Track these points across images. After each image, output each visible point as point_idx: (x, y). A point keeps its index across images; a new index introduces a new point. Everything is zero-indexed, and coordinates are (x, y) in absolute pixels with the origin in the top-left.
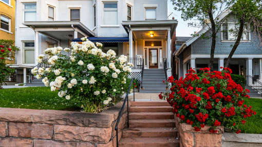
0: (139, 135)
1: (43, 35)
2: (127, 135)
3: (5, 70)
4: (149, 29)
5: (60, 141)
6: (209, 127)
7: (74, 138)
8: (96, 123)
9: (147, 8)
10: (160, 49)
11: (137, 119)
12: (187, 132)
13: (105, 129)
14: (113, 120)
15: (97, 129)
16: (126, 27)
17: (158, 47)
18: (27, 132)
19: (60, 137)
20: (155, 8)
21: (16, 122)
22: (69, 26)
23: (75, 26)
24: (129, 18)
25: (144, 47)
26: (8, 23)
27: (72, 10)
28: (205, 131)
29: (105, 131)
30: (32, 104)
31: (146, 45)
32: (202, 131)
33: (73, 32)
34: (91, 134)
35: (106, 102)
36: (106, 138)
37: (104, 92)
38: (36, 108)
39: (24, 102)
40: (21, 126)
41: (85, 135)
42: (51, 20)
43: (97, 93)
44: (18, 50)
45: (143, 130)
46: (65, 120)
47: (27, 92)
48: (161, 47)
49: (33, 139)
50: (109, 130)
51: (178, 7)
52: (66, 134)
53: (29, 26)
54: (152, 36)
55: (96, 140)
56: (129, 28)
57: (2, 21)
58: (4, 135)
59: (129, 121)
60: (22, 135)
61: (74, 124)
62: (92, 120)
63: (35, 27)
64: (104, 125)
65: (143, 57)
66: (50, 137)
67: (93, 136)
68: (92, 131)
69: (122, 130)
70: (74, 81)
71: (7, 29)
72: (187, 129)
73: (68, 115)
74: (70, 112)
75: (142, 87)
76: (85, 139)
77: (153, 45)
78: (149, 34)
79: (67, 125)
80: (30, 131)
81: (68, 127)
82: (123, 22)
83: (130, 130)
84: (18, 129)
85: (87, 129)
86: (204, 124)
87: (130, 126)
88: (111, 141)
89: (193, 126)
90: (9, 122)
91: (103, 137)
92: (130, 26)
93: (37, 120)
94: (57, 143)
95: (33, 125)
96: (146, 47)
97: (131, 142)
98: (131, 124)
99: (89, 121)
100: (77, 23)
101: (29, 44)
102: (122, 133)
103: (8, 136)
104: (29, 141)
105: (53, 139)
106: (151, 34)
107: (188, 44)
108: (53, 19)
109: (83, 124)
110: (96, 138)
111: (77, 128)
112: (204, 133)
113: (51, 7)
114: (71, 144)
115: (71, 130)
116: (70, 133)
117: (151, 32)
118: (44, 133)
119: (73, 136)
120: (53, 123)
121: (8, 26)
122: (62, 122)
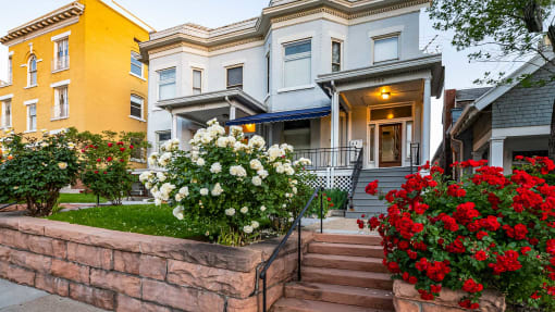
0: (317, 296)
1: (184, 120)
2: (293, 293)
3: (125, 177)
4: (377, 84)
5: (176, 286)
6: (461, 295)
7: (194, 284)
8: (227, 263)
9: (377, 39)
10: (408, 122)
11: (320, 267)
12: (403, 298)
13: (241, 274)
14: (260, 260)
15: (229, 273)
16: (325, 86)
17: (403, 120)
18: (134, 267)
19: (175, 279)
20: (398, 33)
21: (122, 251)
22: (222, 100)
23: (233, 98)
24: (336, 66)
25: (369, 122)
26: (139, 106)
27: (230, 70)
28: (449, 302)
29: (241, 277)
30: (148, 228)
31: (372, 119)
32: (442, 301)
33: (228, 108)
34: (218, 279)
35: (248, 229)
36: (242, 289)
37: (245, 210)
38: (151, 234)
39: (139, 223)
40: (128, 257)
41: (209, 280)
42: (198, 93)
43: (231, 212)
44: (150, 146)
45: (324, 288)
46: (182, 252)
47: (150, 210)
48: (409, 119)
49: (141, 278)
50: (250, 277)
51: (444, 23)
52: (183, 275)
53: (163, 107)
54: (386, 97)
55: (226, 292)
56: (331, 87)
57: (132, 103)
58: (108, 267)
59: (302, 268)
60: (129, 270)
61: (194, 261)
62: (220, 257)
63: (172, 108)
64: (240, 268)
65: (365, 144)
66: (162, 278)
67: (222, 284)
68: (221, 274)
69: (283, 282)
70: (184, 191)
71: (139, 115)
72: (403, 293)
73: (189, 246)
74: (192, 242)
75: (351, 207)
76: (210, 288)
77: (391, 116)
78: (379, 94)
79: (184, 261)
80: (138, 265)
81: (185, 264)
82: (319, 76)
83: (302, 284)
84: (124, 261)
85: (213, 271)
86: (440, 285)
87: (303, 278)
88: (255, 298)
89: (416, 288)
90: (114, 250)
91: (237, 287)
92: (333, 83)
93: (146, 249)
94: (172, 288)
95: (142, 257)
96: (373, 122)
97: (299, 306)
98: (305, 274)
99: (216, 258)
100: (235, 92)
101: (164, 136)
102: (284, 289)
103: (112, 270)
104: (137, 280)
105: (166, 280)
106: (384, 94)
107: (480, 105)
108: (200, 89)
109: (207, 262)
110: (226, 287)
111: (199, 267)
112: (449, 308)
113: (198, 71)
114: (190, 292)
115: (189, 270)
116: (188, 274)
117: (384, 90)
118: (155, 271)
119: (192, 280)
120: (166, 256)
121: (140, 110)
122: (179, 256)
